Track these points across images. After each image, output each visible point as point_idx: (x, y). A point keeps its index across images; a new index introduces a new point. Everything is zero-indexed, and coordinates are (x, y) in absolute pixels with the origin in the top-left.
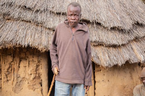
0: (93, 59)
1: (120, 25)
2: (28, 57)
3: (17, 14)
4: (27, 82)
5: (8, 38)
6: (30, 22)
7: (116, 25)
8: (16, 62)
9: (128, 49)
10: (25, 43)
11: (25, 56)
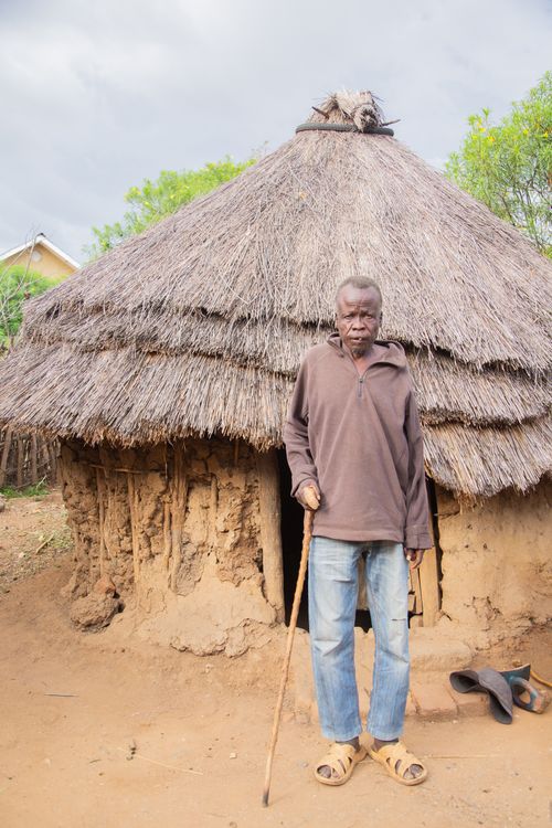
0: (432, 469)
1: (514, 355)
2: (213, 475)
3: (179, 333)
4: (213, 558)
5: (153, 411)
6: (220, 356)
7: (501, 354)
8: (175, 493)
9: (546, 436)
10: (205, 424)
11: (204, 472)
